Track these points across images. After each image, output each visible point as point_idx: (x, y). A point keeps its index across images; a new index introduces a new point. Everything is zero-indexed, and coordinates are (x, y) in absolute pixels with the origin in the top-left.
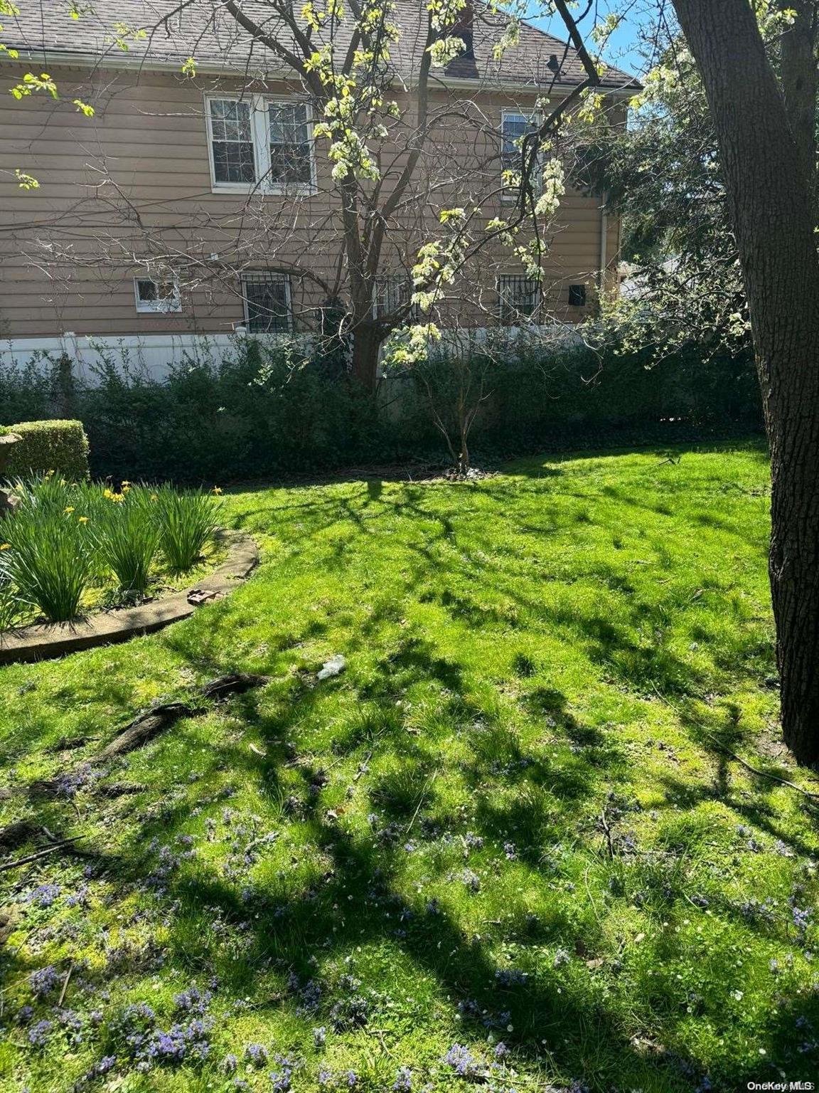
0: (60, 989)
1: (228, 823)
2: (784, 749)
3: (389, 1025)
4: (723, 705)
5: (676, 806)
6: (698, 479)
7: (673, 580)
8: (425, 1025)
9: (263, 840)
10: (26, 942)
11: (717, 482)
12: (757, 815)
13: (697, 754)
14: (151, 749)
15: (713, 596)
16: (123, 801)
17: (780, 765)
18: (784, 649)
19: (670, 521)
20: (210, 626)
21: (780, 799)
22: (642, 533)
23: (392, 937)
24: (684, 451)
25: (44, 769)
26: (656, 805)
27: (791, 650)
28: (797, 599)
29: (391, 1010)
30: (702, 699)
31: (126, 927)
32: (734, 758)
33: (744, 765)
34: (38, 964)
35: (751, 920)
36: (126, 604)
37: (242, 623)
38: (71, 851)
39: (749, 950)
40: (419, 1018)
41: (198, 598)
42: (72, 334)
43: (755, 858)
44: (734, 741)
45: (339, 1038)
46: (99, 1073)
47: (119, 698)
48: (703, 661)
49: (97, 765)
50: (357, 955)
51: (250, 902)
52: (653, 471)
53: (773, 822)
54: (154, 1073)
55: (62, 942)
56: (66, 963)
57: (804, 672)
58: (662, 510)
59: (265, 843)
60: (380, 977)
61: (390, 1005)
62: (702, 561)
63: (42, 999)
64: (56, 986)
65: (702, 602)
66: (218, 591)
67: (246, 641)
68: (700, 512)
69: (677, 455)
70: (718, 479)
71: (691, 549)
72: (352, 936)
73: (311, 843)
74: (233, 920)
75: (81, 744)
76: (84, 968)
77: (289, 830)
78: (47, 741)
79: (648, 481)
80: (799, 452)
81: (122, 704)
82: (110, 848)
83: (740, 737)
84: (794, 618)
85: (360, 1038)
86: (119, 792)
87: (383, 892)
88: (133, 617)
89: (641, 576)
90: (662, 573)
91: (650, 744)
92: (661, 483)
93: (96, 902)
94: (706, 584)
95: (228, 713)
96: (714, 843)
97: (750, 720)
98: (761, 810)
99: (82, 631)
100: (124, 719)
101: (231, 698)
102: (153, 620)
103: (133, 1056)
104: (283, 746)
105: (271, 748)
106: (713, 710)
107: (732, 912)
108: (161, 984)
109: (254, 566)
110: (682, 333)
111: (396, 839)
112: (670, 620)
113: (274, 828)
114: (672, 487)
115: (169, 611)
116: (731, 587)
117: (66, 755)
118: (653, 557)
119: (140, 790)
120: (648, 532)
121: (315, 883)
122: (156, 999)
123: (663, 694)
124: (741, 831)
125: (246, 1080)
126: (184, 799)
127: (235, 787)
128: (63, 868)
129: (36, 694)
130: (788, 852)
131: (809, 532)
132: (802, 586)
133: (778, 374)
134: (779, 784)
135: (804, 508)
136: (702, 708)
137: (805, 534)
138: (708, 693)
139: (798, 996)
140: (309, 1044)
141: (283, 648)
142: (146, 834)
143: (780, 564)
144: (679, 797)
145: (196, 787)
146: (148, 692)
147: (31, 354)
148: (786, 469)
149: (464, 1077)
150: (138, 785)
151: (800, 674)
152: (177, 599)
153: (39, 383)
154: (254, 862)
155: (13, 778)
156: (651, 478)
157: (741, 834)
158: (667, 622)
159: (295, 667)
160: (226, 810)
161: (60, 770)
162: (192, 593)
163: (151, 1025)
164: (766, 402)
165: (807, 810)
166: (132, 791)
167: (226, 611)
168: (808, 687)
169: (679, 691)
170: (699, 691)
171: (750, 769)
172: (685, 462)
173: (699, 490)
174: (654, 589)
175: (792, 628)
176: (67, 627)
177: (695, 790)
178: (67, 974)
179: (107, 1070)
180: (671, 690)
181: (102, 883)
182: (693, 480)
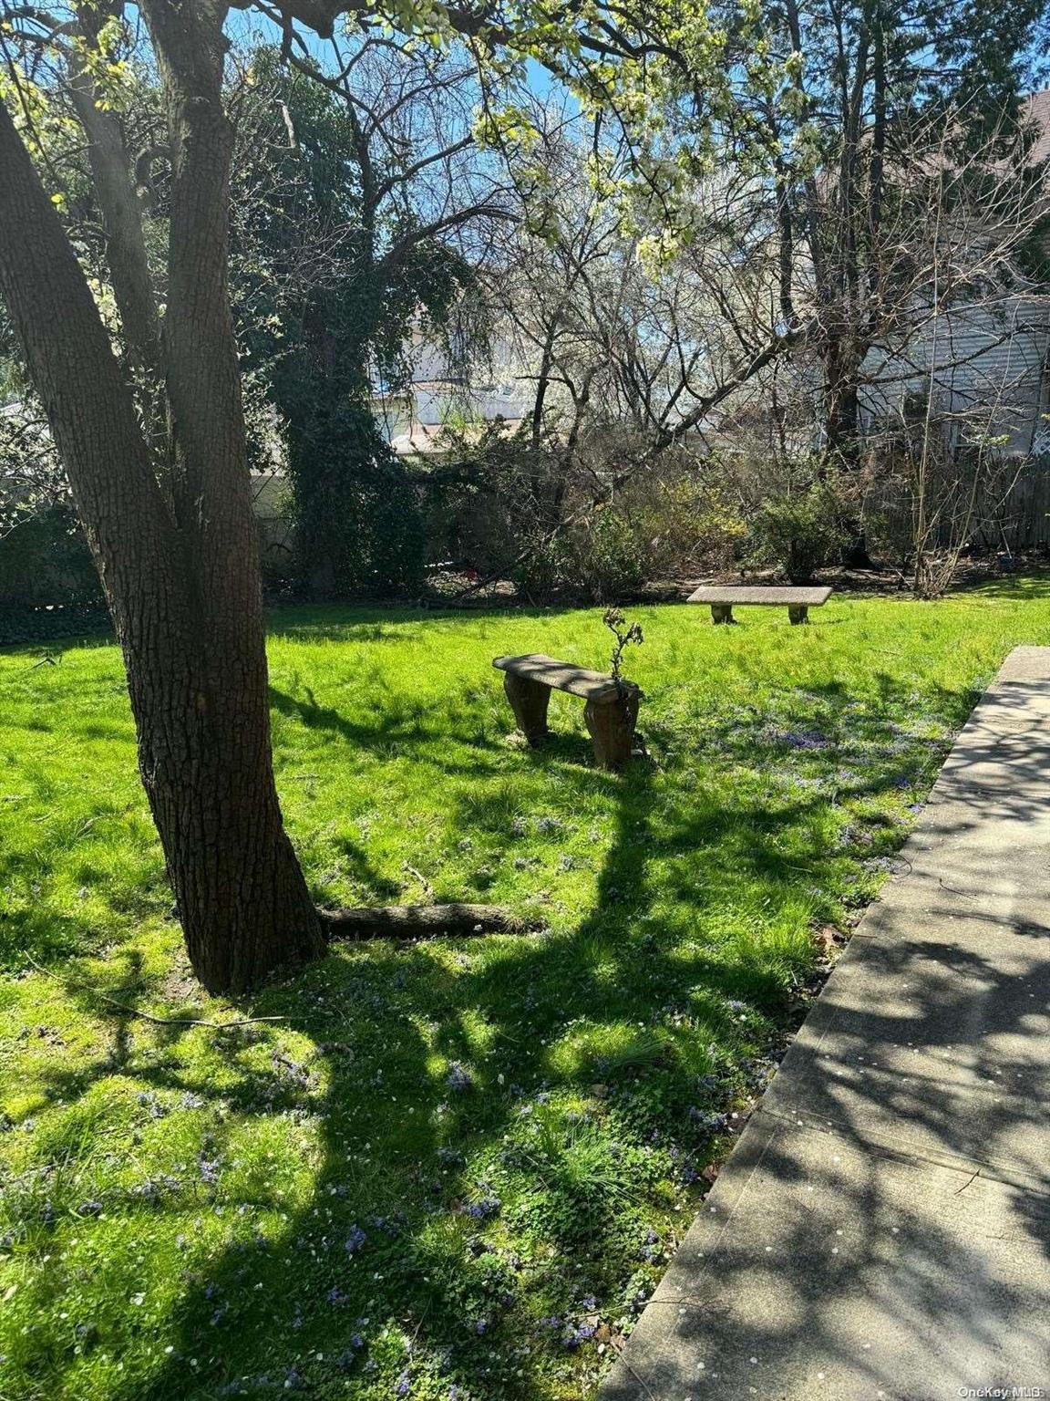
2: (196, 984)
4: (121, 955)
5: (60, 1101)
6: (86, 681)
7: (56, 814)
11: (109, 683)
12: (160, 1075)
13: (89, 1026)
15: (105, 824)
17: (190, 1005)
18: (174, 867)
19: (49, 739)
21: (190, 1045)
22: (12, 760)
24: (68, 647)
26: (33, 1112)
27: (182, 866)
28: (176, 806)
30: (95, 955)
32: (136, 1016)
33: (148, 1019)
35: (155, 1202)
39: (152, 1237)
43: (160, 1126)
44: (135, 995)
48: (94, 908)
52: (26, 676)
53: (181, 1074)
57: (199, 887)
58: (36, 726)
62: (93, 783)
65: (90, 833)
68: (89, 722)
69: (58, 653)
70: (111, 678)
71: (78, 771)
79: (19, 689)
80: (148, 634)
83: (141, 988)
84: (177, 828)
89: (11, 817)
90: (42, 808)
91: (25, 1035)
92: (37, 690)
94: (97, 811)
96: (111, 1128)
97: (155, 962)
98: (167, 1066)
106: (112, 965)
107: (132, 1203)
110: (33, 496)
112: (50, 866)
114: (51, 694)
116: (128, 808)
118: (28, 789)
120: (18, 757)
123: (42, 966)
124: (143, 1098)
130: (198, 1101)
131: (177, 726)
132: (180, 788)
133: (109, 544)
134: (188, 1028)
135: (166, 699)
136: (94, 966)
137: (172, 728)
138: (103, 946)
139: (210, 1263)
143: (151, 767)
144: (64, 1088)
148: (137, 655)
151: (196, 892)
156: (23, 686)
157: (144, 1103)
158: (47, 869)
164: (102, 578)
165: (219, 1044)
168: (205, 904)
169: (63, 953)
170: (91, 947)
171: (155, 1022)
172: (68, 661)
173: (86, 694)
174: (29, 830)
175: (177, 840)
177: (86, 1071)
180: (53, 955)
182: (80, 682)
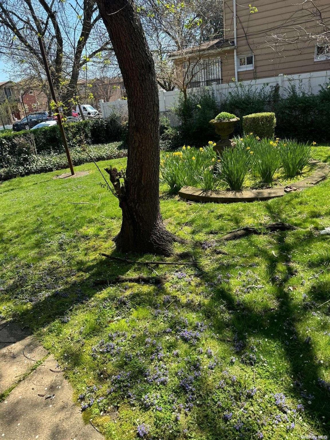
0: (169, 303)
1: (247, 276)
3: (260, 371)
8: (275, 379)
9: (256, 286)
10: (170, 287)
14: (237, 241)
16: (220, 256)
20: (286, 202)
23: (283, 342)
25: (202, 238)
29: (265, 366)
31: (197, 294)
34: (169, 294)
36: (260, 188)
37: (301, 203)
38: (195, 265)
40: (274, 376)
41: (288, 190)
42: (282, 74)
45: (241, 365)
46: (166, 332)
47: (237, 221)
49: (217, 241)
50: (264, 341)
51: (239, 305)
54: (179, 341)
55: (178, 291)
56: (175, 297)
59: (257, 288)
60: (269, 353)
61: (265, 364)
63: (164, 304)
64: (169, 302)
66: (299, 188)
67: (299, 210)
72: (267, 334)
73: (274, 295)
74: (229, 308)
75: (216, 233)
76: (179, 301)
77: (269, 287)
78: (207, 230)
81: (237, 224)
82: (207, 269)
85: (249, 369)
86: (219, 253)
87: (290, 325)
88: (259, 193)
93: (193, 283)
95: (273, 237)
99: (238, 195)
100: (235, 229)
101: (277, 232)
102: (266, 195)
103: (176, 332)
104: (286, 256)
105: (281, 255)
108: (195, 316)
109: (323, 180)
111: (311, 308)
113: (263, 284)
115: (274, 193)
117: (211, 236)
119: (226, 254)
121: (266, 310)
122: (191, 320)
125: (203, 359)
126: (238, 262)
127: (257, 264)
128: (192, 270)
129: (213, 214)
140: (228, 360)
141: (313, 217)
142: (219, 269)
145: (243, 259)
146: (248, 222)
147: (262, 85)
149: (278, 407)
150: (226, 252)
152: (280, 189)
153: (264, 97)
154: (249, 292)
155: (193, 238)
159: (313, 226)
160: (249, 271)
161: (207, 240)
162: (287, 187)
163: (185, 327)
166: (223, 254)
167: (296, 197)
176: (234, 193)
178: (173, 300)
179: (169, 332)
181: (198, 279)
